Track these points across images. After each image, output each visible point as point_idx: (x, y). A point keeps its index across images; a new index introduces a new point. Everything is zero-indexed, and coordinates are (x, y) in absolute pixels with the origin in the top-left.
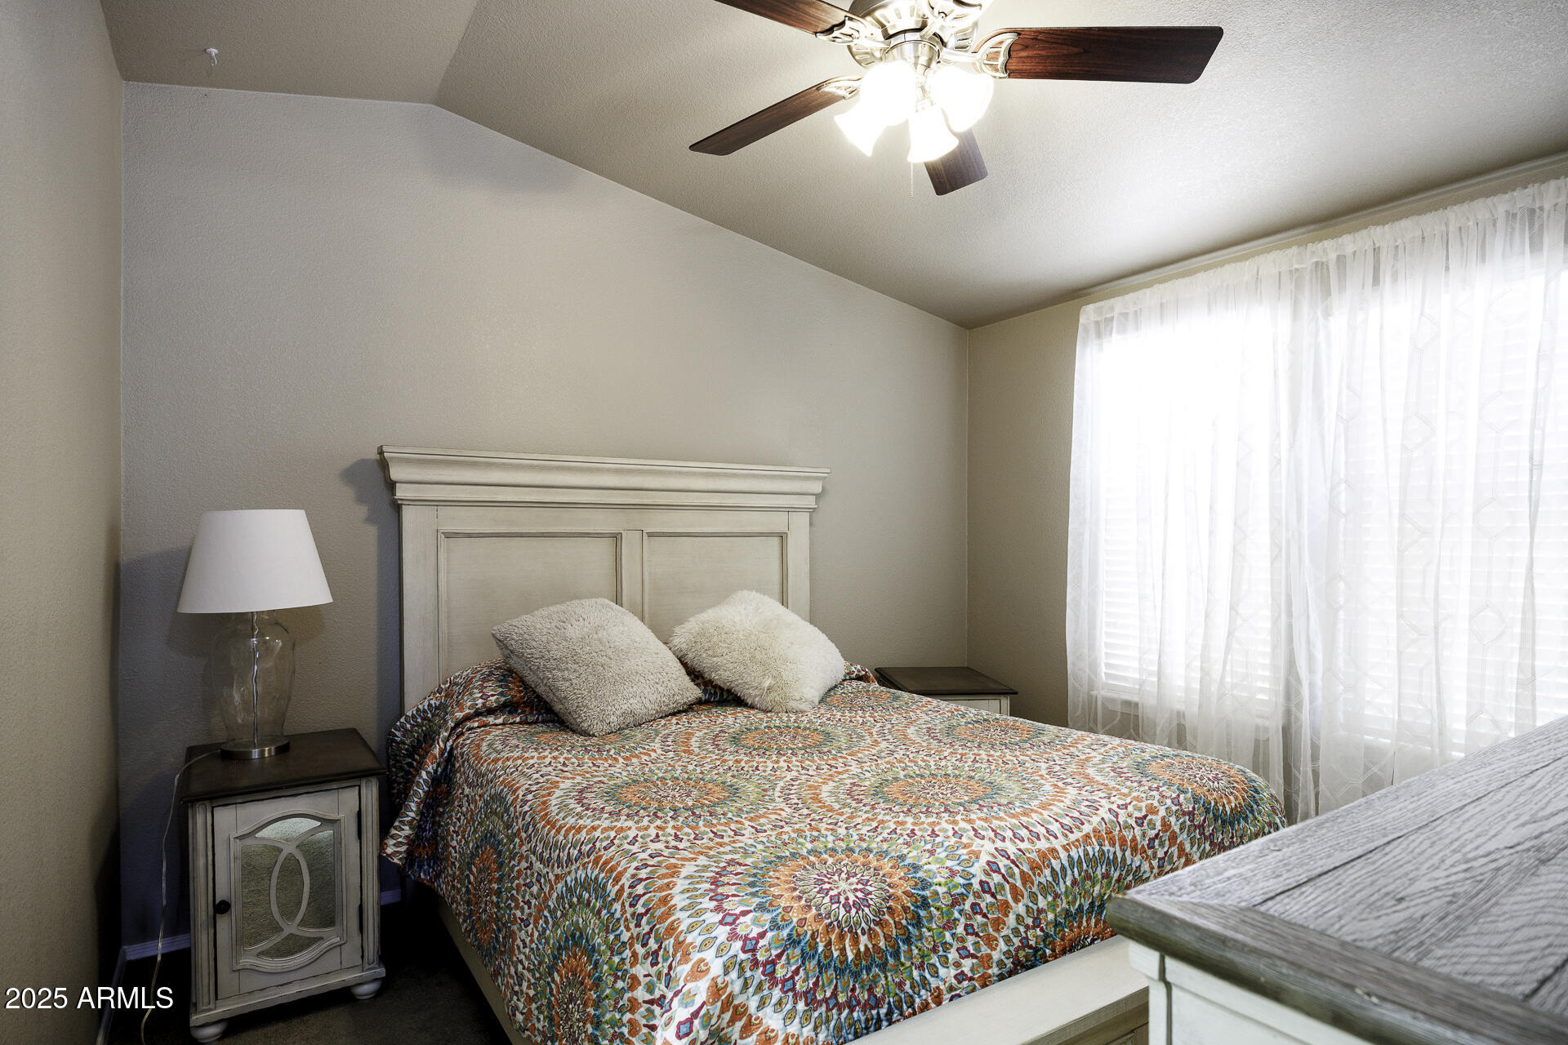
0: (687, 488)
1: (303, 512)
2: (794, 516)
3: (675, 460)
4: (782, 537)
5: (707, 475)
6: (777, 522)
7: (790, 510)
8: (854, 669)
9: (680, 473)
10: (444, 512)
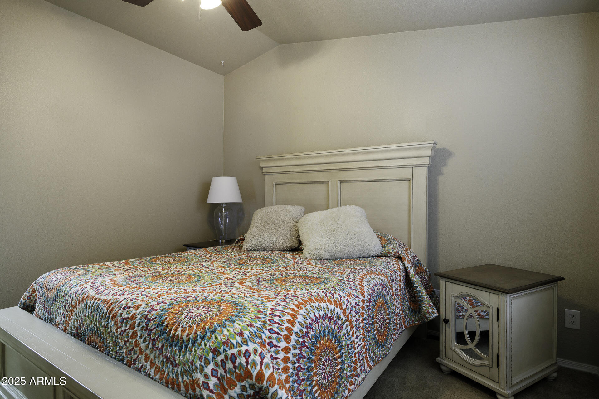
0: (353, 160)
1: (236, 178)
2: (416, 170)
3: (345, 148)
4: (409, 180)
5: (362, 153)
6: (406, 173)
7: (413, 166)
8: (392, 251)
9: (349, 154)
10: (275, 176)
